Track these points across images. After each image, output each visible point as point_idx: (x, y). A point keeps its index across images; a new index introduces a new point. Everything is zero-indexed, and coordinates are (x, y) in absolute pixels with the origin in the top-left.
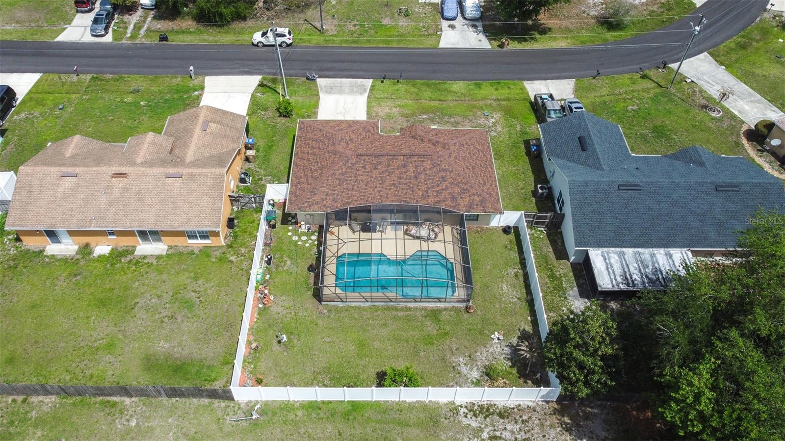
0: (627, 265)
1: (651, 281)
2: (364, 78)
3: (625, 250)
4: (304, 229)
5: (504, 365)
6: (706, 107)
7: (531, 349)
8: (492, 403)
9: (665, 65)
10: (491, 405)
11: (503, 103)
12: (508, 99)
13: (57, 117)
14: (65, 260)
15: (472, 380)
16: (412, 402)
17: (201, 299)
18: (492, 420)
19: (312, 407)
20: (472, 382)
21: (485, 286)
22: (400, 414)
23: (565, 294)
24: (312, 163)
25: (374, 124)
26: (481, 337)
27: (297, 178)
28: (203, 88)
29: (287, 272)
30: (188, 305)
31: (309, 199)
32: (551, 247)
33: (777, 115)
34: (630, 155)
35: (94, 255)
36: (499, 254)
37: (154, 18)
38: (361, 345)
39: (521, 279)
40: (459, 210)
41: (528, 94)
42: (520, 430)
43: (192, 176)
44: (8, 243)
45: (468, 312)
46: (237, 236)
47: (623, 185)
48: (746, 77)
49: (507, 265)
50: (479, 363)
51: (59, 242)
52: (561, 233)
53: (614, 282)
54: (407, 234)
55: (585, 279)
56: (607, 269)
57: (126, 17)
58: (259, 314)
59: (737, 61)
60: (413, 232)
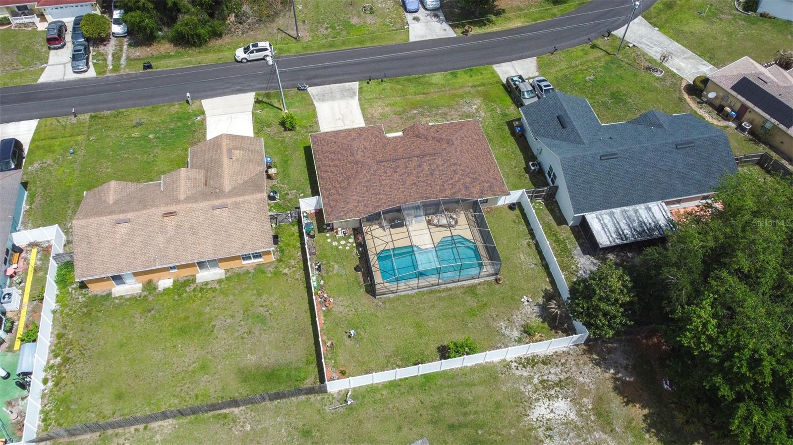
0: (618, 222)
1: (639, 233)
2: (350, 82)
3: (614, 210)
4: (340, 234)
5: (535, 321)
6: (649, 69)
7: (559, 306)
8: (535, 354)
9: (609, 34)
10: (535, 357)
11: (480, 88)
12: (483, 85)
13: (72, 162)
14: (134, 299)
15: (514, 339)
16: (472, 366)
17: (270, 312)
18: (539, 368)
19: (393, 385)
20: (515, 341)
21: (506, 258)
22: (465, 378)
23: (571, 254)
24: (336, 175)
25: (379, 128)
26: (513, 302)
27: (326, 190)
28: (203, 113)
29: (337, 275)
30: (261, 319)
31: (344, 208)
32: (550, 216)
33: (708, 68)
34: (601, 126)
35: (159, 289)
36: (510, 229)
37: (130, 45)
38: (418, 326)
39: (534, 247)
40: (473, 197)
41: (499, 77)
42: (562, 371)
43: (236, 204)
44: (73, 291)
45: (498, 283)
46: (283, 250)
47: (604, 156)
48: (677, 36)
49: (519, 237)
50: (517, 324)
51: (124, 283)
52: (556, 202)
53: (611, 239)
54: (431, 224)
55: (584, 239)
56: (603, 228)
57: (102, 48)
58: (324, 316)
59: (666, 21)
60: (435, 221)
